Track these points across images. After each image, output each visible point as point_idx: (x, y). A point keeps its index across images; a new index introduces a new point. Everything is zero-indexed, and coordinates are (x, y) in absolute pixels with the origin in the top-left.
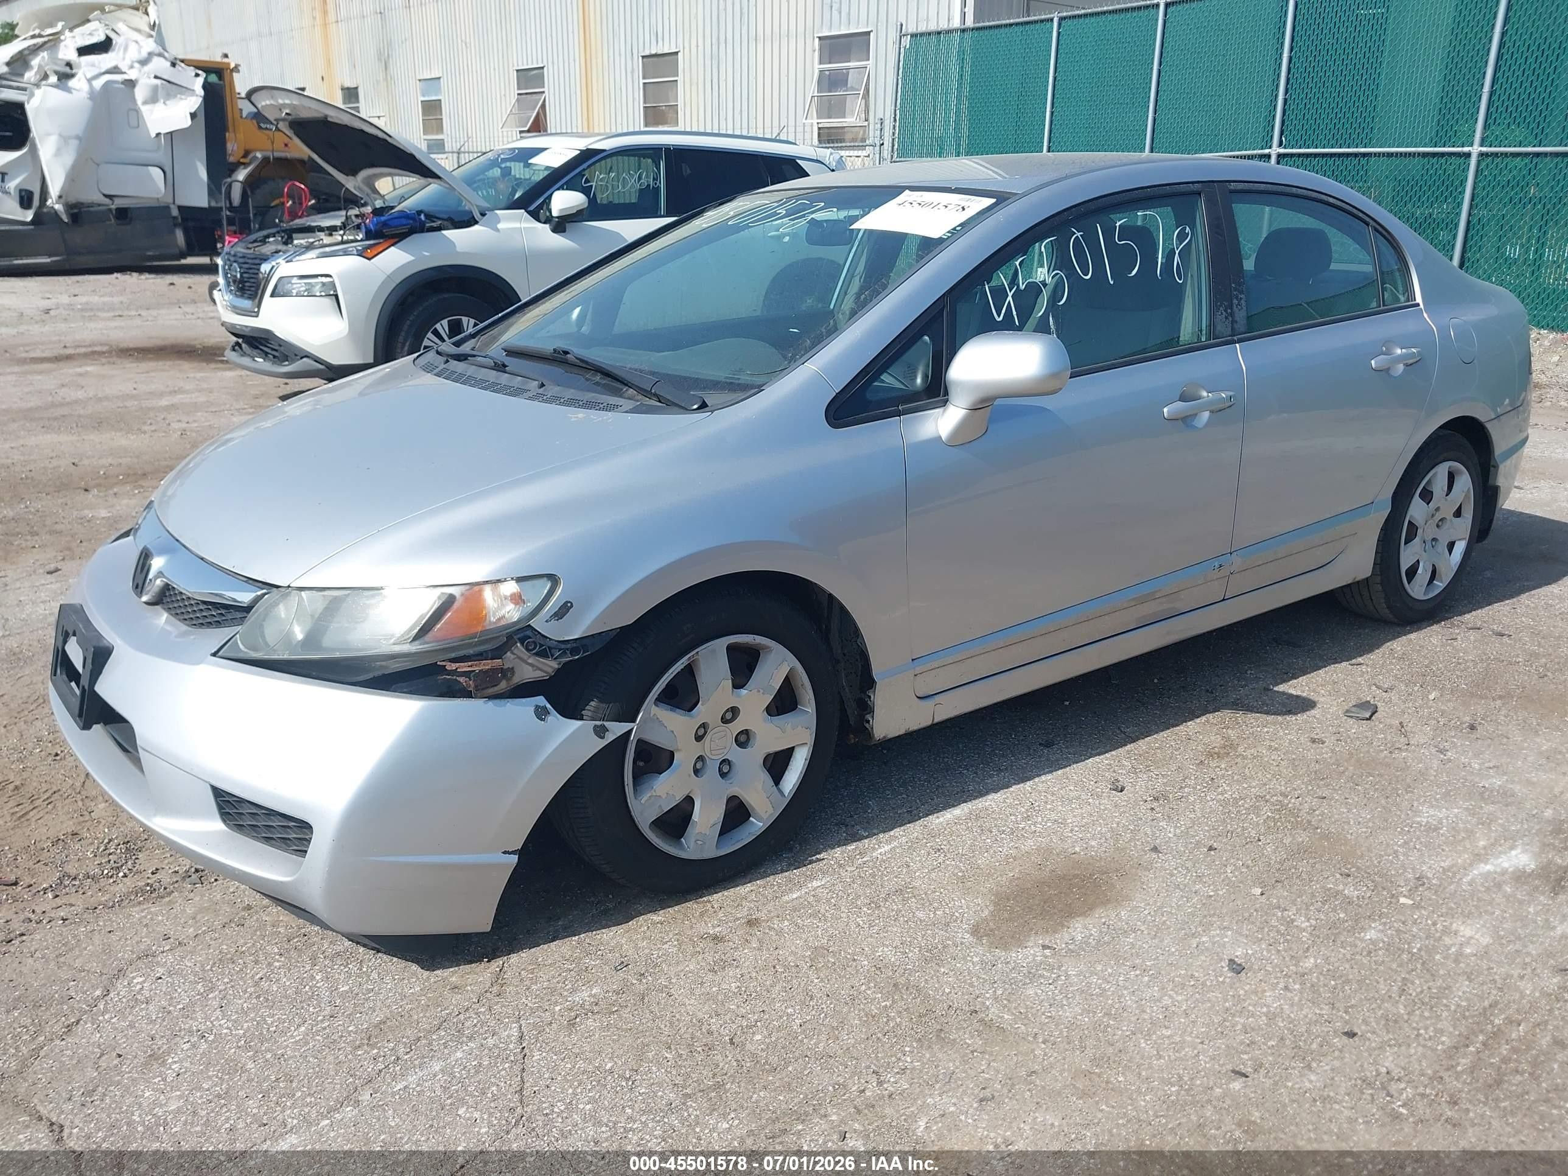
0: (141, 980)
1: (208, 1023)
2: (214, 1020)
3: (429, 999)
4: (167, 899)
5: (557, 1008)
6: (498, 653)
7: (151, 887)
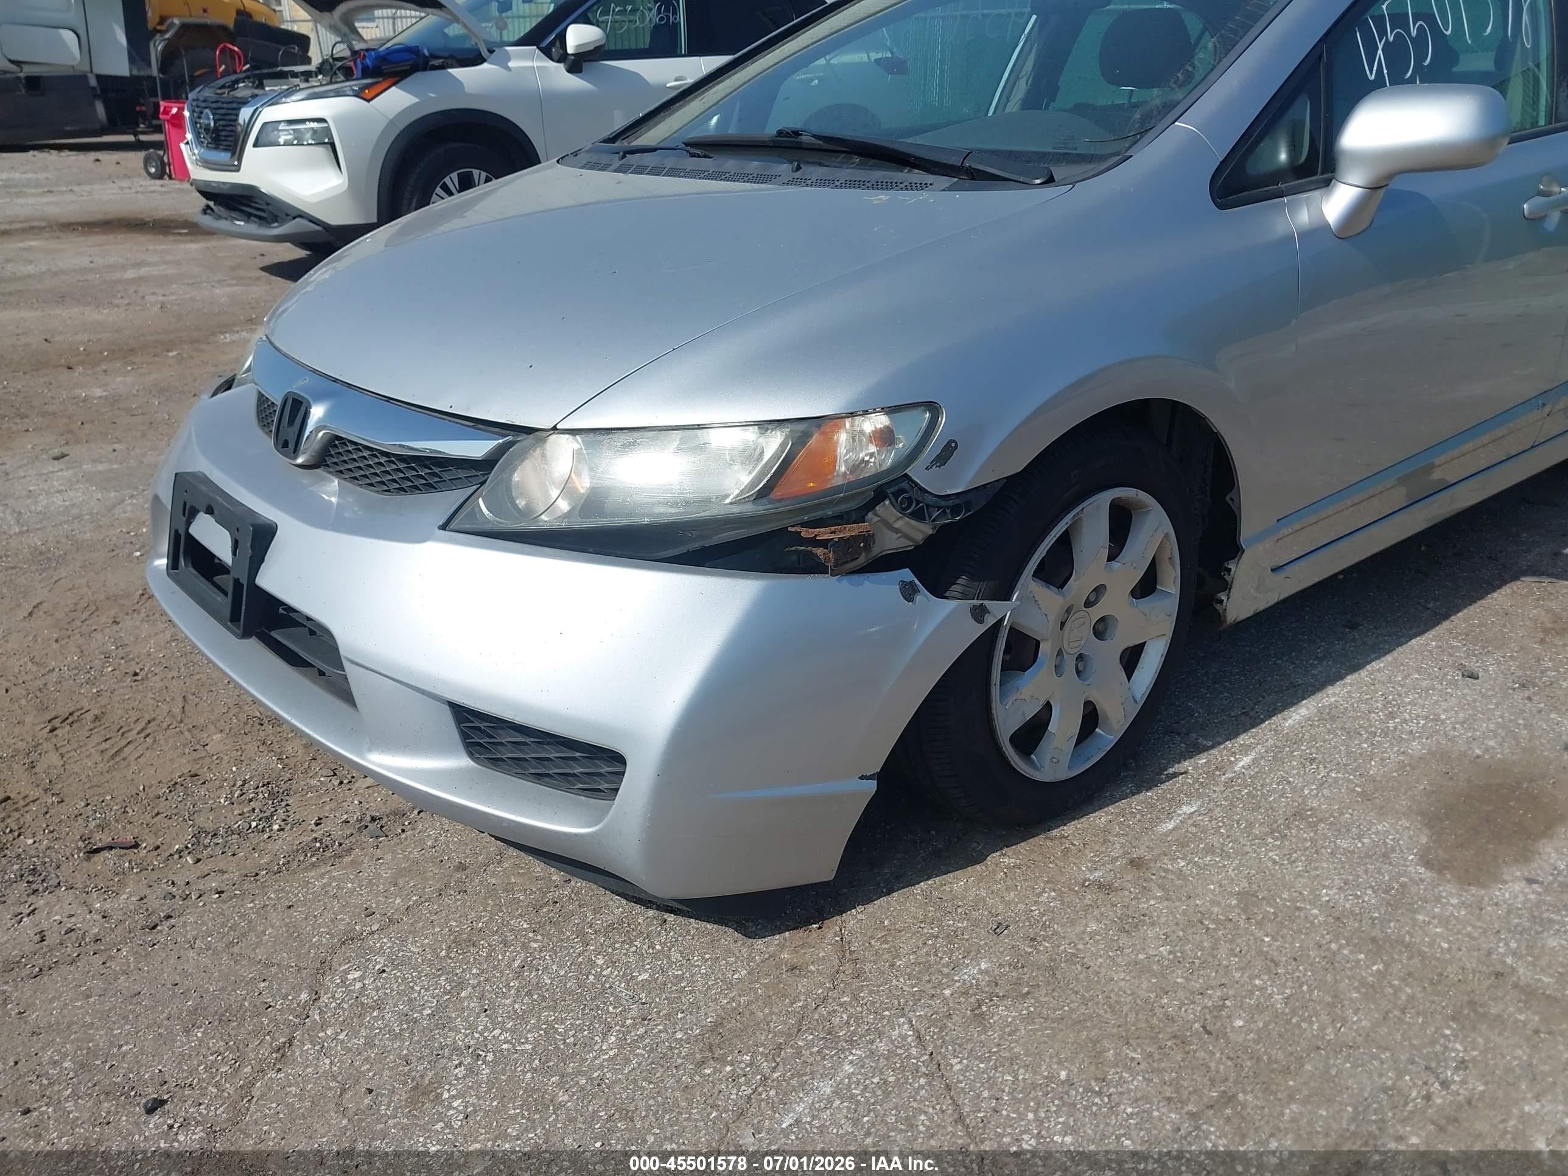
0: (357, 974)
1: (477, 1035)
2: (484, 1030)
3: (766, 986)
4: (347, 859)
5: (947, 992)
6: (859, 515)
7: (321, 843)
